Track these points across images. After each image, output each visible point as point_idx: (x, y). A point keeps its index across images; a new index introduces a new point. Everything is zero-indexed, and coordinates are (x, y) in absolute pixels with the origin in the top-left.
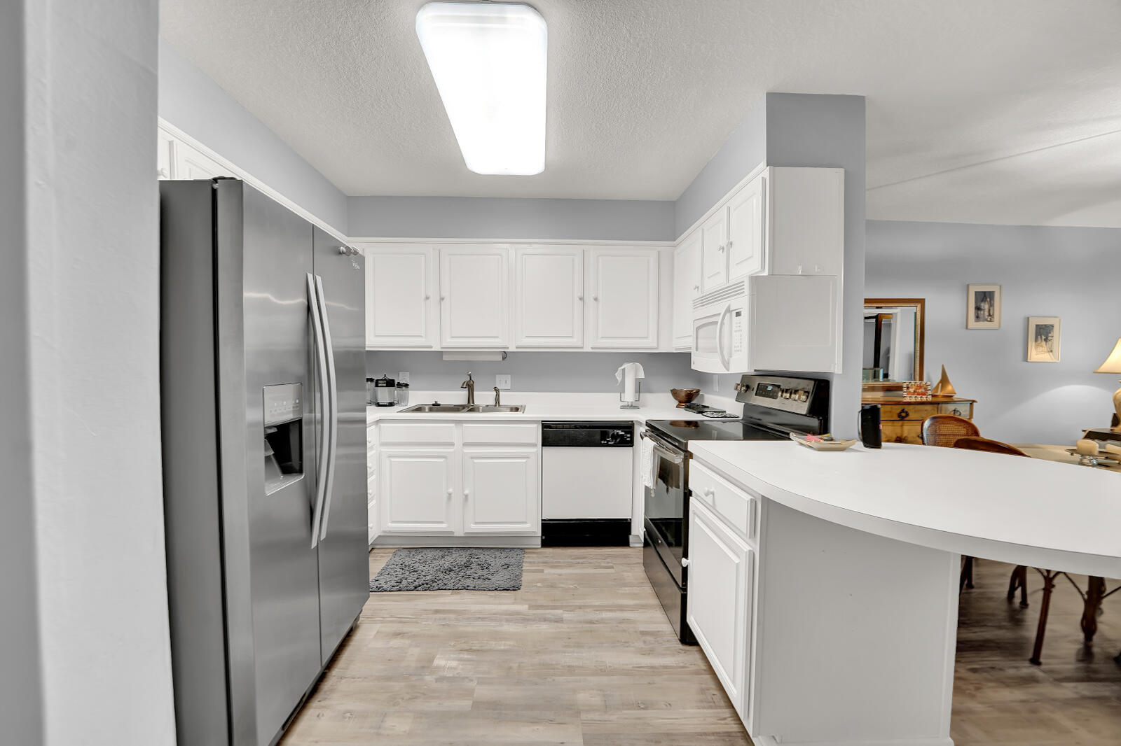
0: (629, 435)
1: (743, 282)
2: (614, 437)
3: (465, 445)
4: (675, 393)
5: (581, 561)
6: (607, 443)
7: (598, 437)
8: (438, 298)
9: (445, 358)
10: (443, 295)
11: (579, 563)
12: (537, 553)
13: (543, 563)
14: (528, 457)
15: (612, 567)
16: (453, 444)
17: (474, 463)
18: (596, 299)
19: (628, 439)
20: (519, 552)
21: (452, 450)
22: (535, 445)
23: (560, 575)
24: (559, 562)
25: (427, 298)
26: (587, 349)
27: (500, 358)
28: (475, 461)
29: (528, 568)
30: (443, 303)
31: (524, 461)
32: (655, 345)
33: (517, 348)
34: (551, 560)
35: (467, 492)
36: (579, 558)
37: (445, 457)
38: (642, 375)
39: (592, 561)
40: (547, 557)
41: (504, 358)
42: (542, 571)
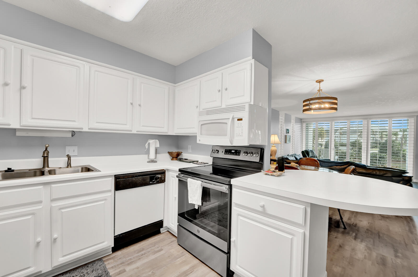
0: (163, 177)
1: (245, 106)
2: (156, 179)
3: (53, 200)
4: (170, 153)
5: (143, 252)
6: (153, 183)
7: (149, 180)
8: (18, 87)
9: (18, 134)
10: (24, 84)
11: (142, 255)
12: (112, 258)
13: (121, 264)
14: (105, 200)
15: (161, 250)
16: (41, 202)
17: (62, 212)
18: (140, 105)
19: (163, 179)
20: (100, 263)
21: (41, 207)
22: (110, 191)
23: (138, 268)
24: (131, 259)
25: (6, 84)
26: (134, 132)
27: (70, 135)
28: (63, 211)
29: (114, 272)
30: (23, 91)
31: (103, 202)
32: (167, 131)
33: (89, 129)
34: (124, 259)
35: (55, 236)
36: (140, 251)
37: (33, 214)
38: (158, 145)
39: (149, 250)
40: (120, 258)
41: (72, 136)
42: (124, 271)
